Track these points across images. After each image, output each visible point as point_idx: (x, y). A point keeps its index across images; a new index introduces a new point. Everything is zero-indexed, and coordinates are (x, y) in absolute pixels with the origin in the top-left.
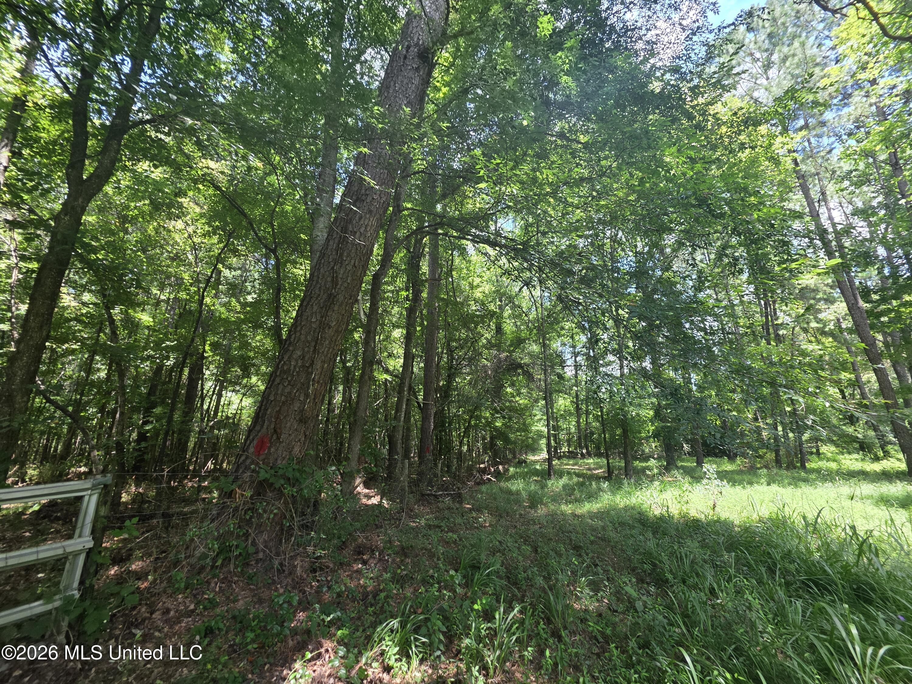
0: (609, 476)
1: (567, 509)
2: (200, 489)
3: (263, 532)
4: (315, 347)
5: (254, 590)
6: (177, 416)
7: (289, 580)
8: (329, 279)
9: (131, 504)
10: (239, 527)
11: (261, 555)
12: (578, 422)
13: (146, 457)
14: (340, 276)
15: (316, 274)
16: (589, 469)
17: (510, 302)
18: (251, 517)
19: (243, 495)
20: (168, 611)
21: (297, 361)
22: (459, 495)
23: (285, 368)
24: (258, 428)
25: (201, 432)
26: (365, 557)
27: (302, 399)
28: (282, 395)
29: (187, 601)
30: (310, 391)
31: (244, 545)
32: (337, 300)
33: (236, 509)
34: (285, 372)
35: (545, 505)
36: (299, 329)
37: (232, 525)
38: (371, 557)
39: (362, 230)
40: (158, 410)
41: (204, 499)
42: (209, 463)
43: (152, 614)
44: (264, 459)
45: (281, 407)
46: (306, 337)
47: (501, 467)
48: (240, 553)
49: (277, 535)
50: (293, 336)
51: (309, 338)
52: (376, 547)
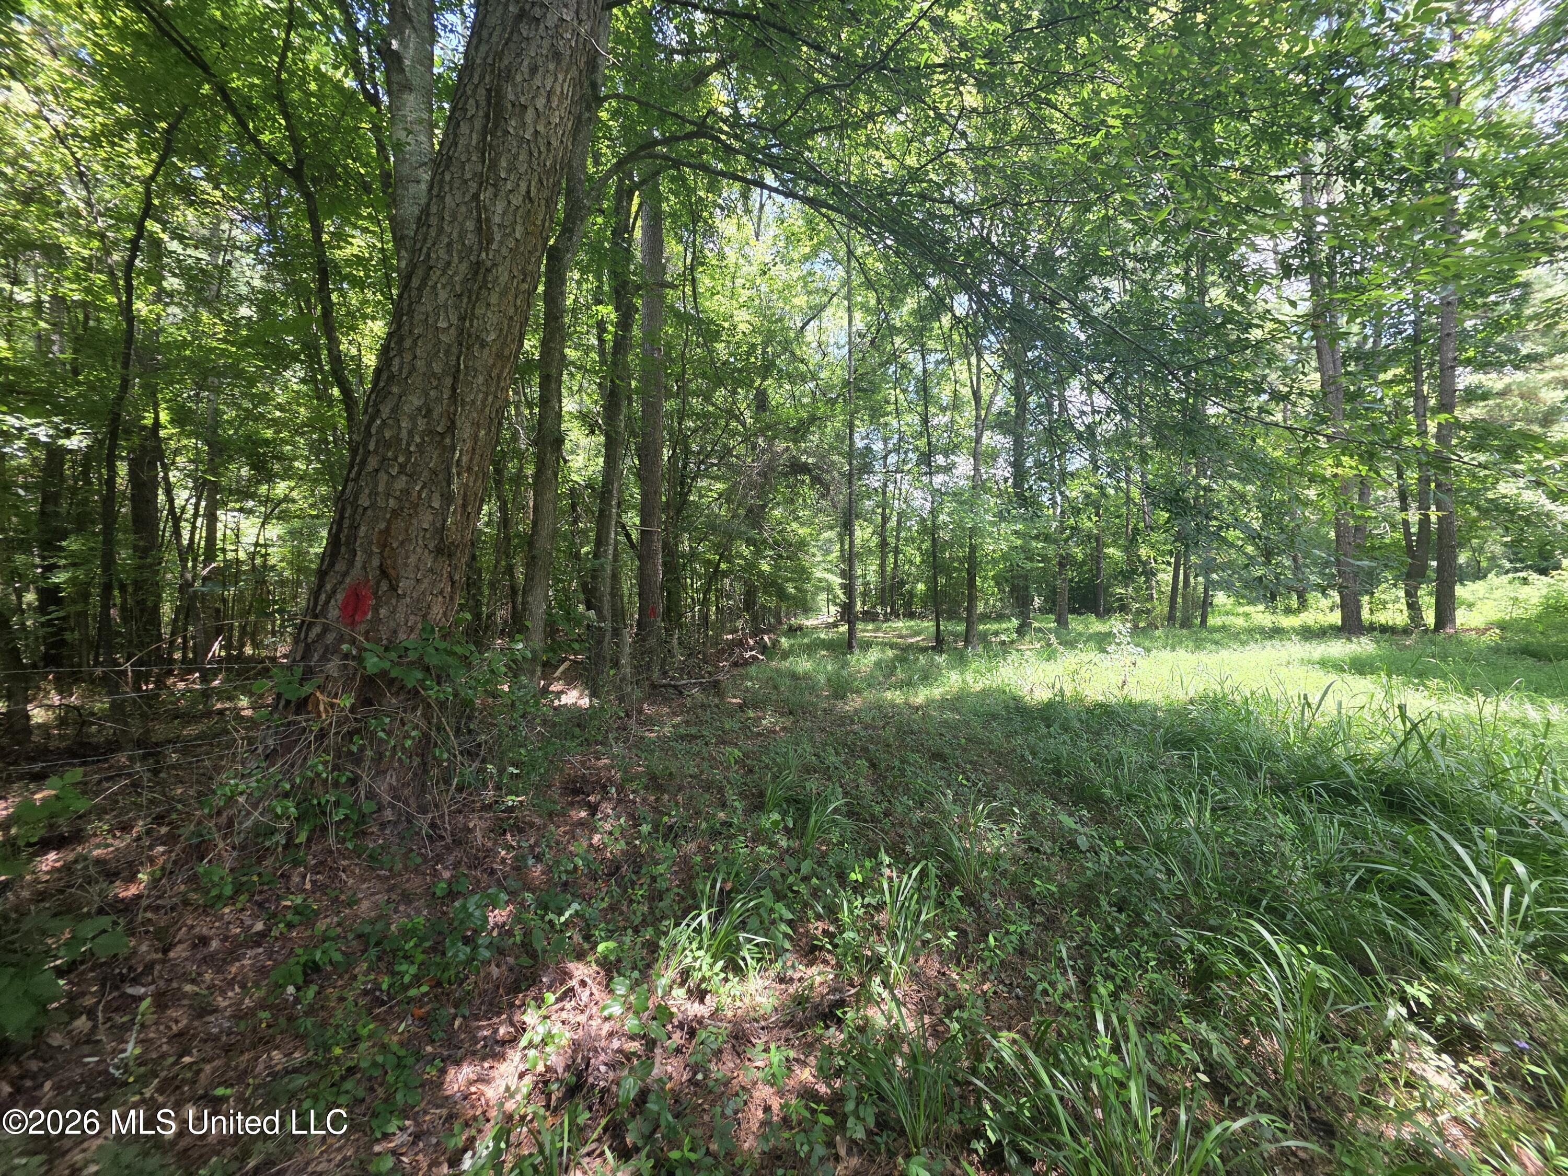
0: (939, 644)
1: (894, 696)
2: (206, 695)
3: (384, 772)
4: (454, 389)
5: (387, 878)
6: (124, 555)
7: (457, 853)
8: (470, 225)
9: (58, 727)
10: (336, 768)
11: (388, 814)
13: (68, 636)
14: (497, 219)
15: (434, 209)
16: (901, 637)
17: (785, 350)
18: (362, 749)
19: (332, 705)
20: (204, 941)
21: (413, 418)
22: (716, 684)
23: (387, 435)
24: (340, 566)
25: (185, 587)
26: (592, 798)
27: (436, 505)
28: (388, 495)
29: (246, 916)
30: (454, 487)
31: (351, 800)
32: (495, 281)
33: (322, 735)
34: (388, 444)
35: (858, 692)
36: (407, 343)
37: (319, 764)
38: (603, 798)
39: (541, 102)
40: (73, 544)
41: (221, 712)
42: (216, 646)
43: (165, 951)
44: (368, 632)
45: (389, 522)
46: (429, 364)
47: (766, 638)
48: (347, 817)
49: (415, 774)
50: (396, 362)
51: (437, 368)
52: (609, 779)
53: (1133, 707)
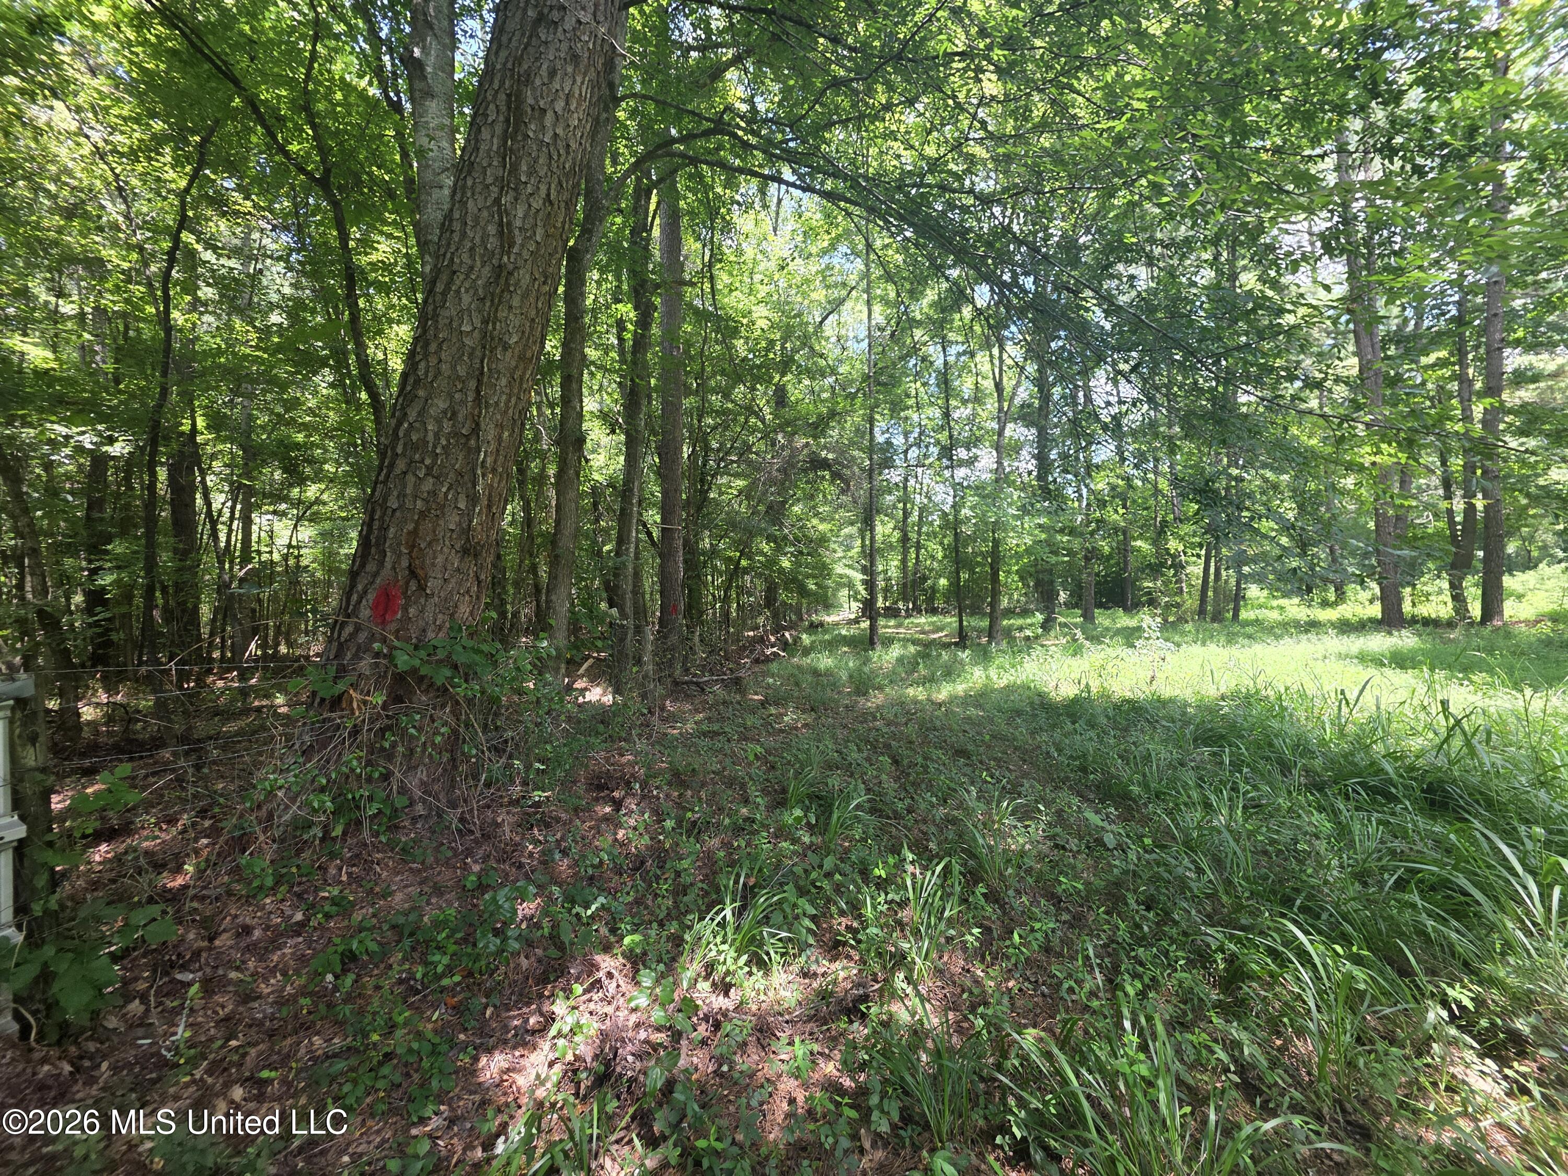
0: (962, 639)
1: (917, 693)
2: (244, 693)
3: (416, 767)
4: (478, 391)
5: (419, 871)
6: (165, 558)
7: (486, 848)
8: (492, 229)
9: (106, 724)
10: (369, 763)
11: (420, 809)
12: (904, 561)
13: (114, 637)
14: (518, 223)
15: (456, 215)
16: (923, 633)
17: (804, 345)
18: (394, 745)
19: (365, 703)
20: (247, 930)
21: (438, 421)
22: (737, 681)
23: (414, 438)
24: (371, 567)
25: (223, 588)
26: (616, 794)
27: (462, 505)
28: (416, 497)
29: (286, 907)
30: (479, 488)
31: (384, 795)
32: (516, 284)
33: (356, 731)
34: (415, 447)
35: (880, 688)
36: (433, 347)
37: (354, 760)
38: (627, 794)
39: (559, 105)
40: (117, 547)
41: (259, 710)
42: (253, 645)
43: (211, 939)
44: (398, 631)
45: (417, 523)
46: (453, 368)
47: (787, 634)
48: (380, 811)
49: (445, 770)
50: (422, 365)
51: (462, 371)
52: (632, 775)
53: (1163, 703)
